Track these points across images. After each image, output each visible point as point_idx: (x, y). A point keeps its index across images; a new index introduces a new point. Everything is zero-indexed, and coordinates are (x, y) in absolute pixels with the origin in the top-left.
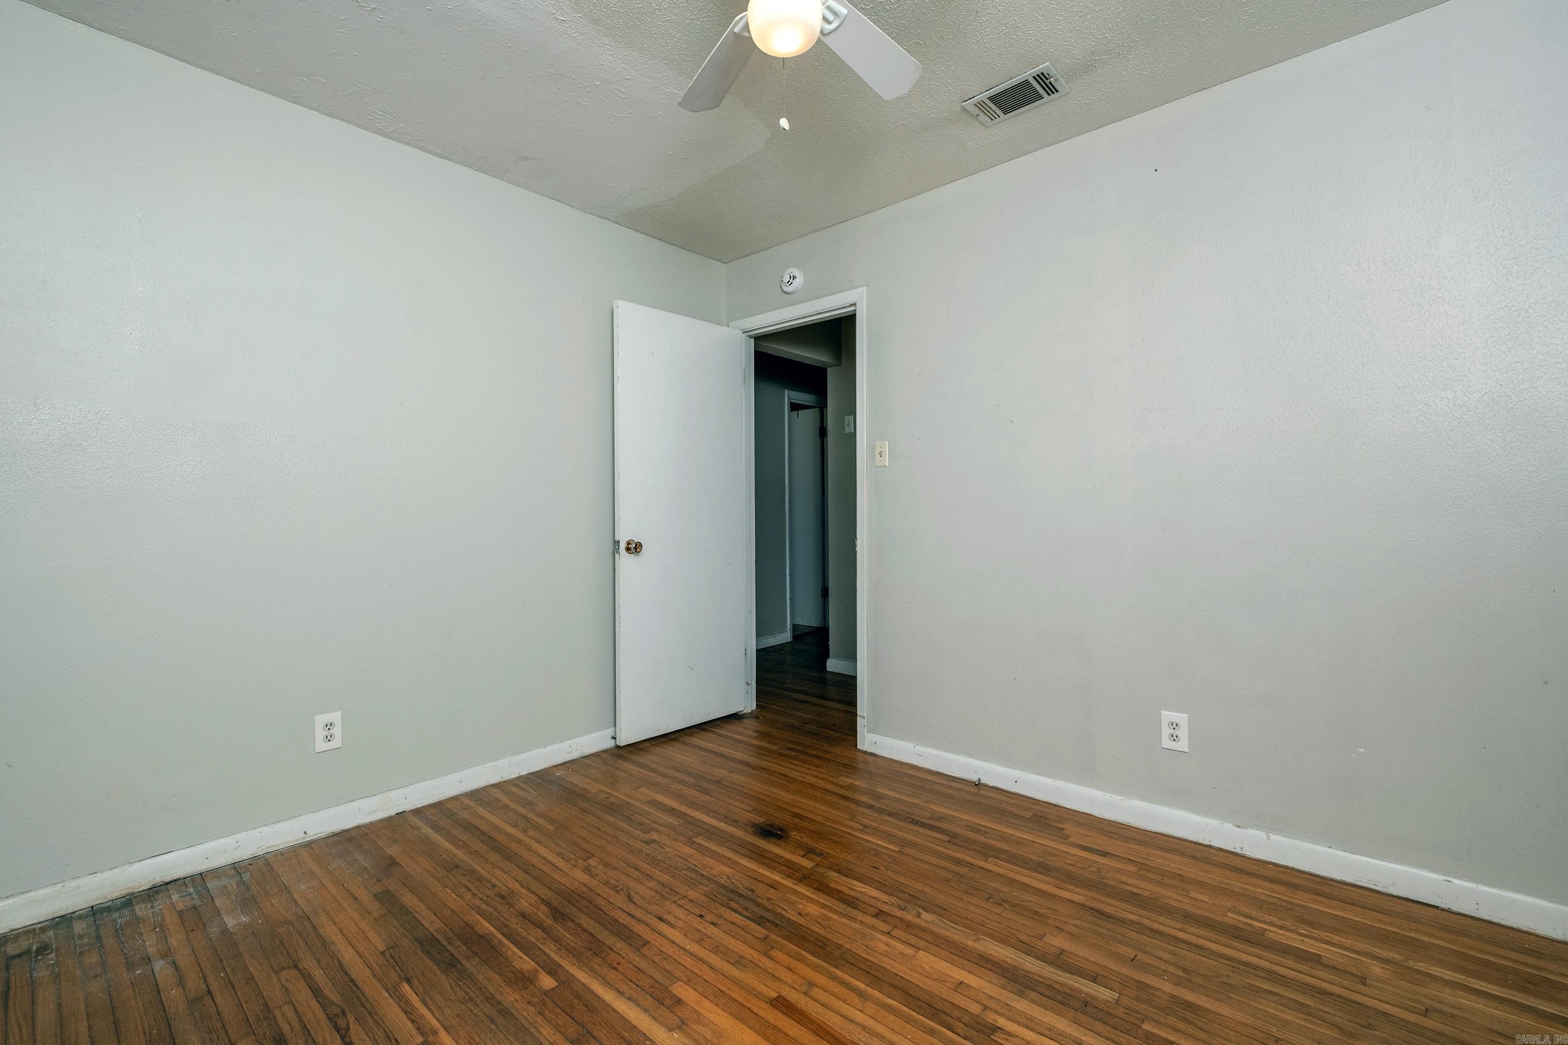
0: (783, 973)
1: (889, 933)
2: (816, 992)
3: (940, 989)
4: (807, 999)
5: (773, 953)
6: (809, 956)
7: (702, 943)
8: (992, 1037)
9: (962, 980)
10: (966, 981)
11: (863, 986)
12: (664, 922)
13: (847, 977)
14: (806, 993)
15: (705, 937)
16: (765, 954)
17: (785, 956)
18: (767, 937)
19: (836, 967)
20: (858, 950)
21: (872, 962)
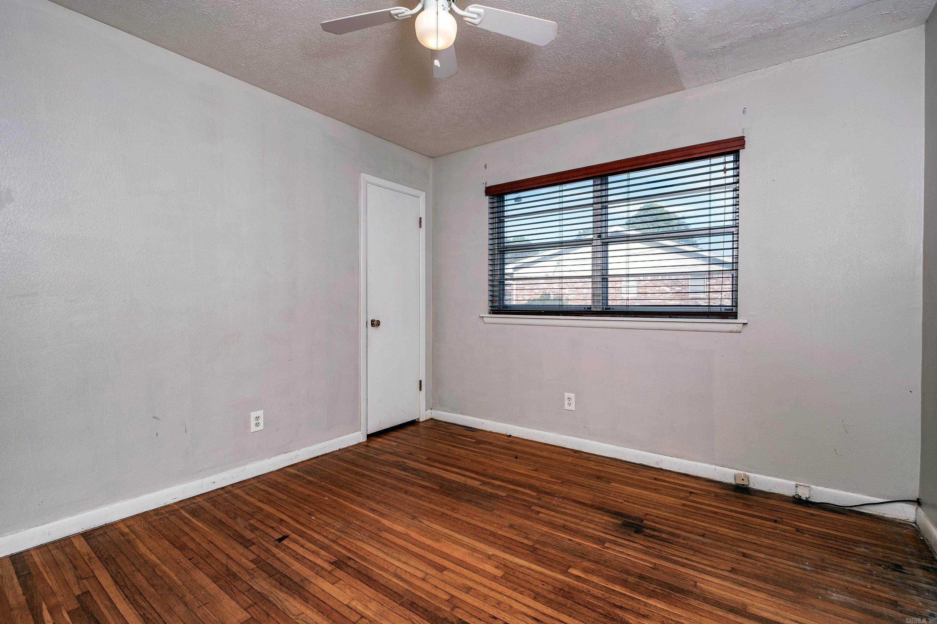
0: (441, 585)
1: (362, 617)
2: (421, 575)
3: (349, 581)
4: (426, 572)
5: (447, 597)
6: (423, 596)
7: (497, 602)
8: (337, 559)
9: (332, 586)
10: (330, 585)
11: (393, 580)
12: (533, 617)
13: (401, 584)
14: (427, 574)
15: (497, 606)
16: (452, 596)
17: (440, 595)
18: (453, 609)
19: (407, 590)
20: (388, 602)
21: (383, 594)
